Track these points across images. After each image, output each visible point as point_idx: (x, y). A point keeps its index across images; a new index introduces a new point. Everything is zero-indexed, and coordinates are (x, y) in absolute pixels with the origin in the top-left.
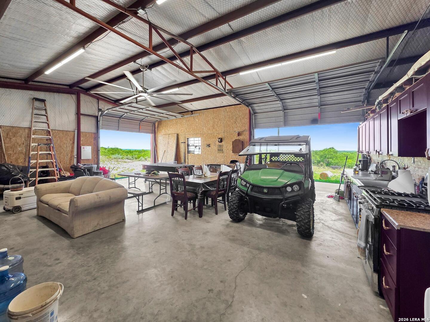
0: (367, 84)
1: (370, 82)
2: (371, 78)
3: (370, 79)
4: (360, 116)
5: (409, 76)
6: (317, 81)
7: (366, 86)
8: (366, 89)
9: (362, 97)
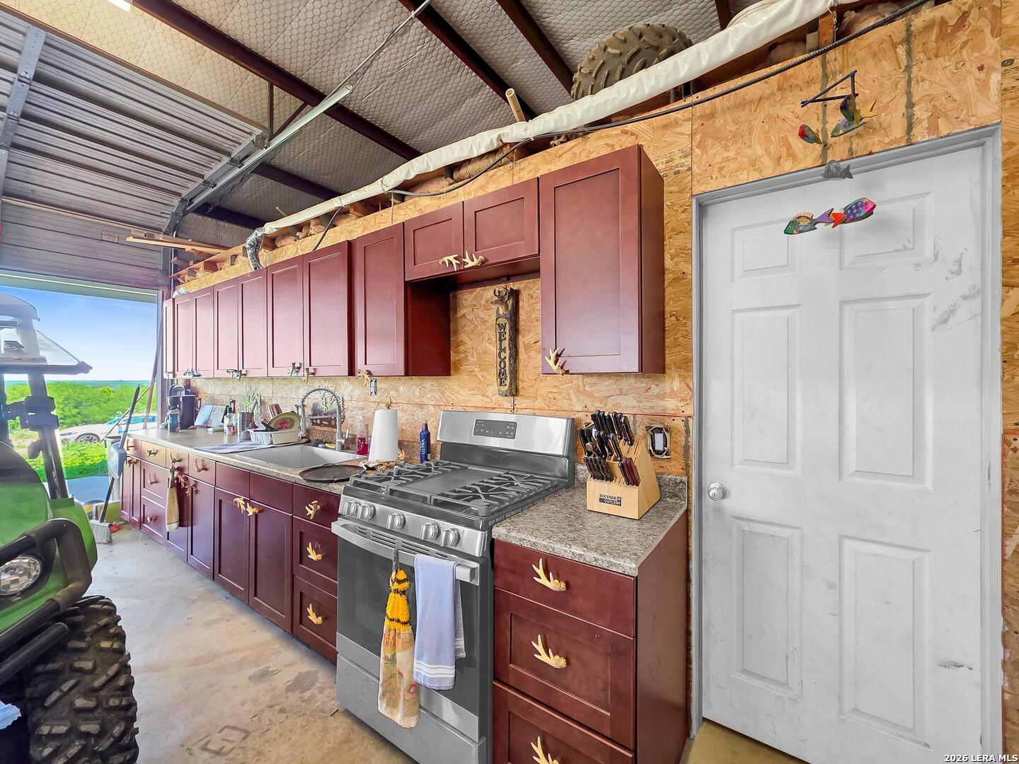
0: (192, 186)
1: (206, 182)
2: (211, 172)
3: (208, 174)
4: (154, 274)
5: (386, 189)
6: (28, 71)
7: (185, 192)
8: (183, 200)
9: (165, 220)
